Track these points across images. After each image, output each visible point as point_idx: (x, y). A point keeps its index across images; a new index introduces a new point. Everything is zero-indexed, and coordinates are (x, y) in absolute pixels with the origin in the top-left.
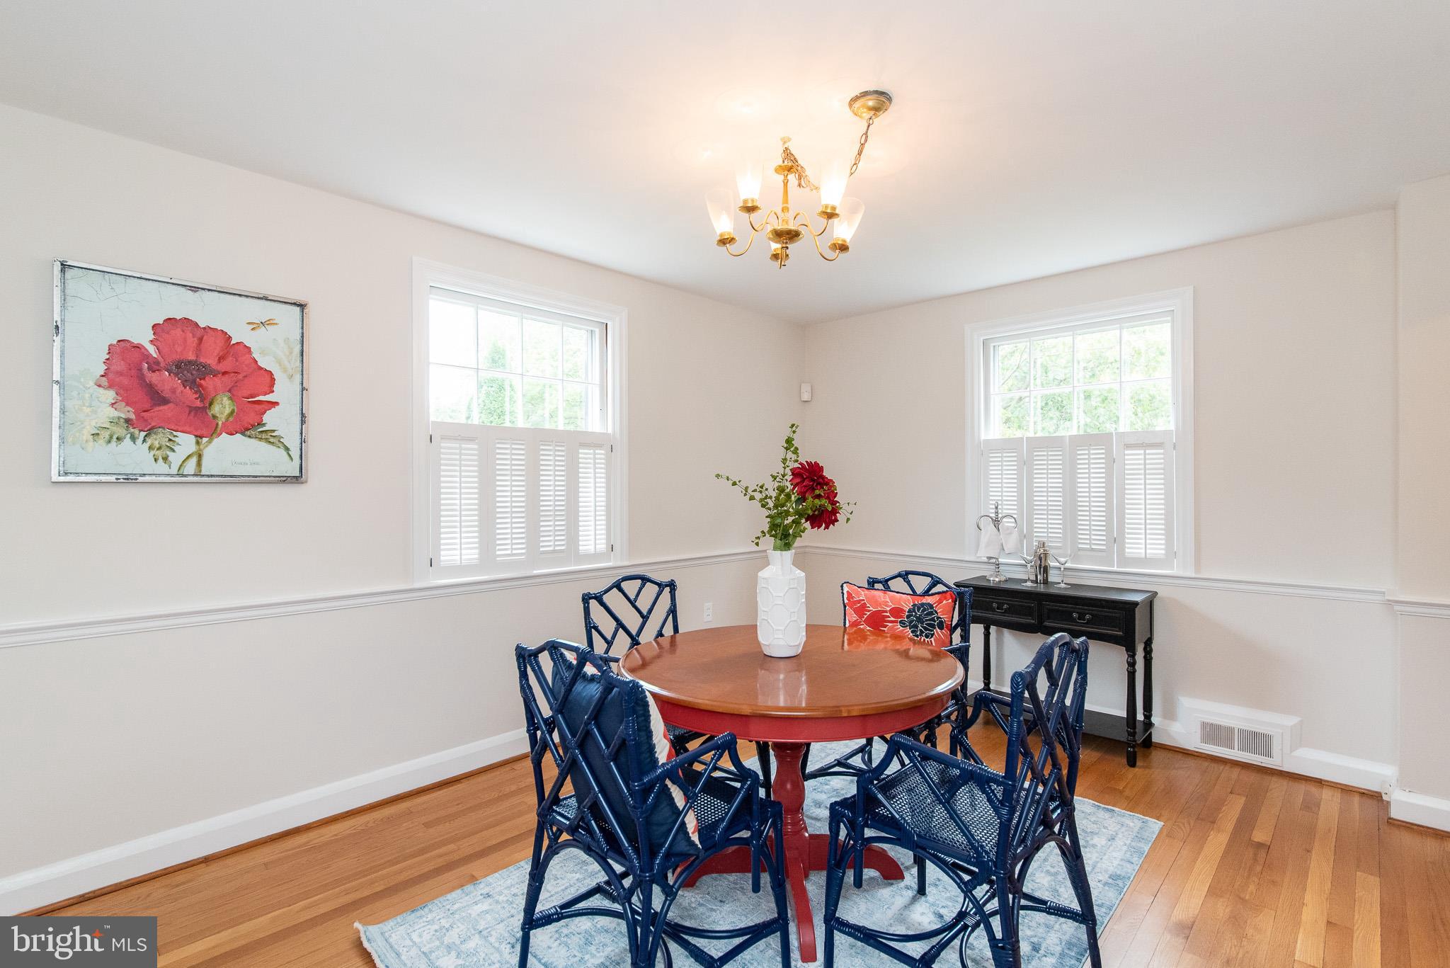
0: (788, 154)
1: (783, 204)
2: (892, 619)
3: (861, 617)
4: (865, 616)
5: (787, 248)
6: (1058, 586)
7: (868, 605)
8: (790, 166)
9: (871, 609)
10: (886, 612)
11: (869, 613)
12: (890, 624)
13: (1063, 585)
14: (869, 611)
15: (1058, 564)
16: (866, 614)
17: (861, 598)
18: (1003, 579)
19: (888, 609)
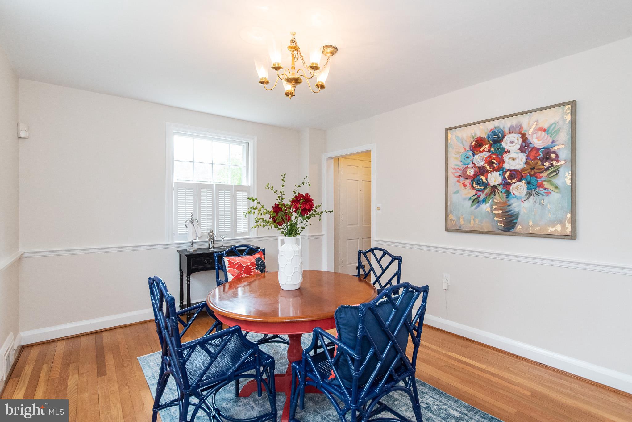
0: (293, 41)
1: (292, 65)
2: (253, 268)
3: (241, 271)
4: (243, 270)
5: (295, 87)
6: (221, 248)
7: (242, 264)
8: (294, 48)
9: (244, 266)
10: (249, 265)
11: (244, 268)
12: (253, 271)
13: (223, 247)
14: (244, 267)
15: (221, 239)
16: (243, 269)
17: (238, 262)
18: (196, 249)
19: (250, 264)
